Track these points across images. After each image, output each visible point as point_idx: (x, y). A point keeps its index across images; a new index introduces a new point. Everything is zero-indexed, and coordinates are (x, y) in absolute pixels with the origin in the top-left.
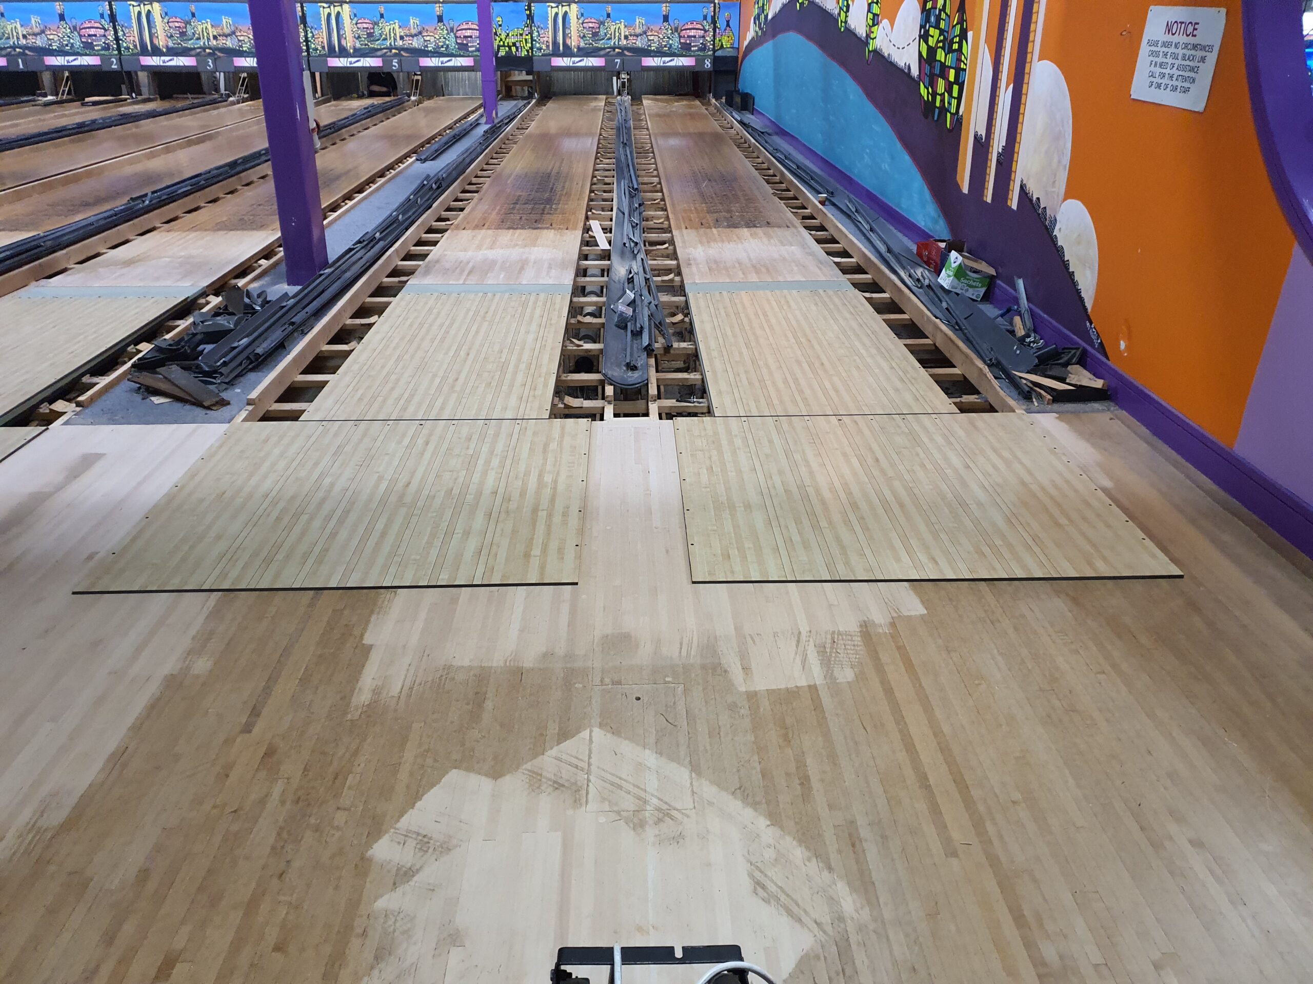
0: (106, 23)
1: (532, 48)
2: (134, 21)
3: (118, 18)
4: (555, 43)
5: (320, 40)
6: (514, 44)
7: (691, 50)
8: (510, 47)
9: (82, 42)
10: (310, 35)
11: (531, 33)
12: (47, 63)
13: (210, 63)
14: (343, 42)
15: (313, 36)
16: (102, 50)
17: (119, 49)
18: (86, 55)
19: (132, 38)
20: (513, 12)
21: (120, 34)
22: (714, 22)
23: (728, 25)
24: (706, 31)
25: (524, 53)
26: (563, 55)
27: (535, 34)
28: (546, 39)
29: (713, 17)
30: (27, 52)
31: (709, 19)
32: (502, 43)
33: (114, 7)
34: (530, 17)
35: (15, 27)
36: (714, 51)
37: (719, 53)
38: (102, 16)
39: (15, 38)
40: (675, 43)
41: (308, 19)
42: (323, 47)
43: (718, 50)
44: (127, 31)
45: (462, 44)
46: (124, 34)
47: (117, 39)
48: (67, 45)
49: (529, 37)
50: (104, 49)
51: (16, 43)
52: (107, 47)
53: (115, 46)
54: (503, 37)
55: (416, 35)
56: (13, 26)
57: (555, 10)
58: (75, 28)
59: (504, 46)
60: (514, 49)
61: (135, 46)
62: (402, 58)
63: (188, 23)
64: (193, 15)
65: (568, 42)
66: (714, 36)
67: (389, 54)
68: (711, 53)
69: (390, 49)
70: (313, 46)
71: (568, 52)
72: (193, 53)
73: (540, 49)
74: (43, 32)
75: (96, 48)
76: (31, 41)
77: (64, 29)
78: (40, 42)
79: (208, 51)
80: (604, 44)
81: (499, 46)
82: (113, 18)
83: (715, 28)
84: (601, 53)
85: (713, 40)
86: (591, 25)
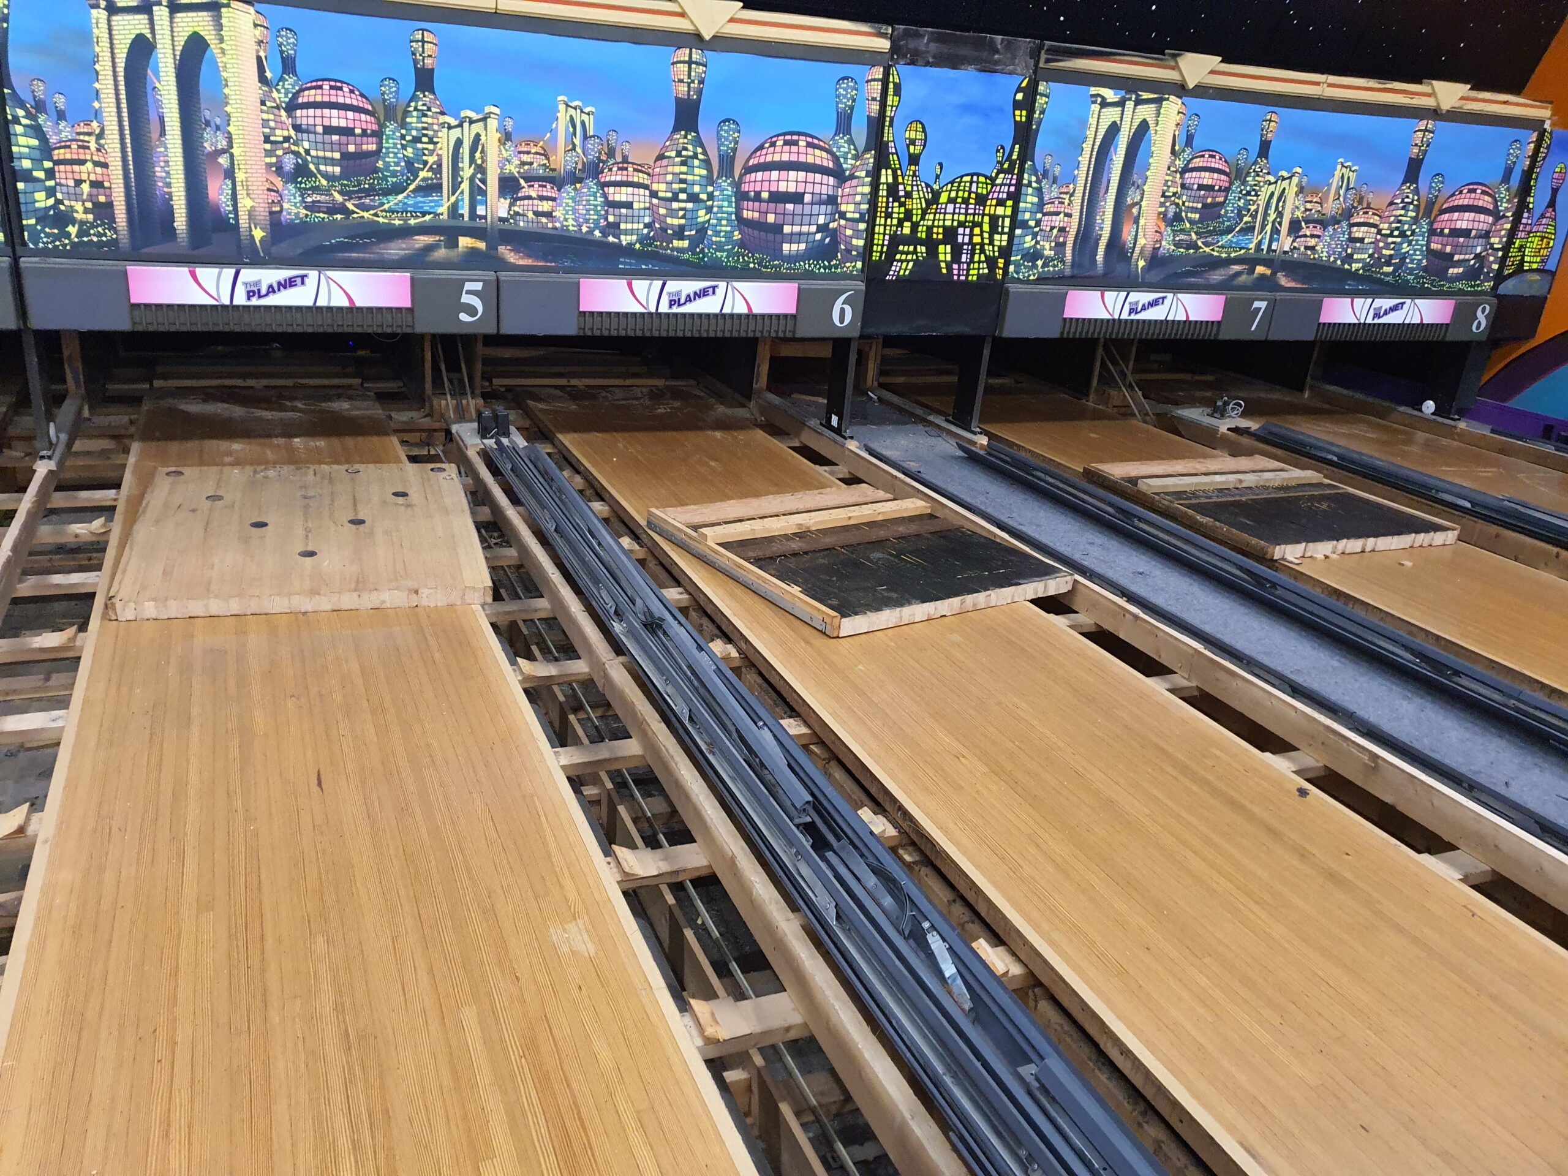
1: (1007, 252)
4: (1086, 237)
5: (87, 171)
6: (950, 234)
7: (1442, 274)
8: (932, 246)
10: (22, 144)
11: (1016, 197)
14: (218, 192)
20: (968, 108)
22: (1525, 190)
23: (1552, 204)
24: (1497, 217)
25: (978, 270)
26: (1104, 282)
27: (1030, 199)
28: (1059, 221)
29: (1528, 175)
32: (906, 228)
34: (1025, 135)
36: (1500, 278)
37: (1508, 287)
40: (1416, 250)
42: (102, 211)
43: (1510, 276)
49: (1005, 211)
54: (916, 205)
55: (573, 178)
57: (1111, 115)
59: (913, 240)
60: (944, 252)
62: (504, 276)
65: (1126, 233)
66: (1512, 234)
67: (441, 253)
68: (1486, 285)
69: (450, 233)
71: (1120, 269)
80: (1228, 246)
83: (1522, 207)
84: (1217, 276)
85: (1506, 248)
86: (1207, 179)
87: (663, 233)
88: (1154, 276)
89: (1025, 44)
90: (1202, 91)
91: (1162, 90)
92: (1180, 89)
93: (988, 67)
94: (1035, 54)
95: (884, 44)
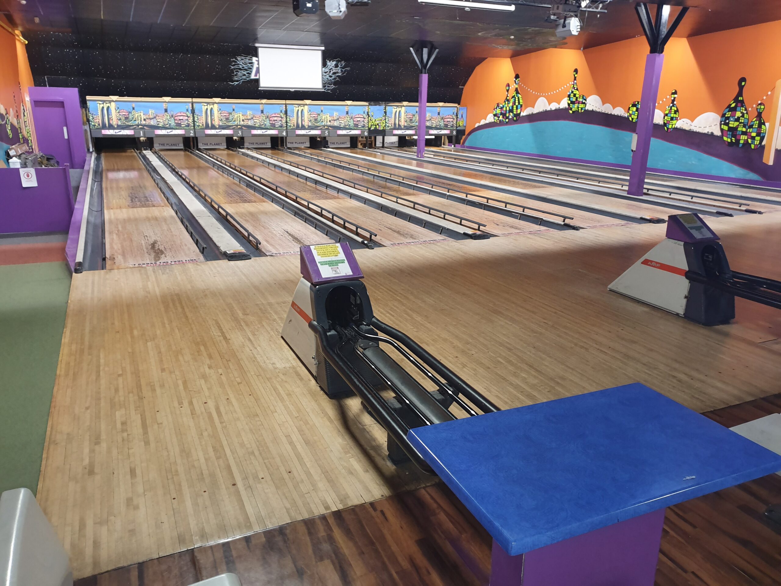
0: (189, 114)
1: (385, 126)
2: (203, 113)
3: (196, 111)
4: (395, 124)
5: (293, 122)
6: (378, 124)
7: (447, 127)
8: (376, 125)
9: (175, 123)
10: (288, 119)
11: (385, 119)
12: (156, 133)
13: (240, 133)
14: (303, 123)
15: (290, 120)
16: (185, 127)
17: (194, 126)
18: (177, 129)
19: (202, 121)
20: (378, 110)
21: (196, 119)
22: (457, 115)
23: (462, 117)
24: (454, 119)
25: (382, 128)
26: (398, 129)
27: (387, 120)
28: (391, 122)
29: (457, 113)
30: (145, 127)
31: (455, 114)
32: (373, 124)
33: (194, 106)
34: (385, 113)
35: (140, 115)
36: (457, 127)
37: (458, 128)
38: (187, 110)
39: (139, 120)
40: (442, 124)
41: (288, 112)
42: (294, 125)
44: (199, 117)
45: (356, 124)
46: (198, 119)
47: (194, 121)
48: (167, 124)
49: (384, 121)
50: (187, 126)
51: (139, 123)
52: (188, 125)
53: (192, 125)
54: (373, 121)
55: (336, 120)
56: (139, 114)
57: (396, 110)
58: (172, 116)
59: (373, 125)
60: (377, 126)
61: (203, 125)
62: (330, 130)
63: (231, 113)
64: (234, 110)
65: (400, 123)
66: (457, 121)
67: (323, 128)
68: (455, 128)
69: (324, 126)
70: (289, 124)
71: (400, 127)
72: (231, 128)
73: (388, 126)
74: (155, 117)
75: (182, 126)
76: (148, 122)
77: (167, 116)
78: (152, 123)
79: (239, 127)
80: (414, 124)
81: (372, 125)
82: (193, 112)
83: (457, 118)
84: (413, 128)
85: (456, 123)
86: (410, 116)
87: (345, 125)
88: (405, 128)
89: (384, 102)
90: (406, 106)
91: (402, 106)
92: (404, 106)
93: (380, 105)
94: (385, 103)
95: (368, 104)
